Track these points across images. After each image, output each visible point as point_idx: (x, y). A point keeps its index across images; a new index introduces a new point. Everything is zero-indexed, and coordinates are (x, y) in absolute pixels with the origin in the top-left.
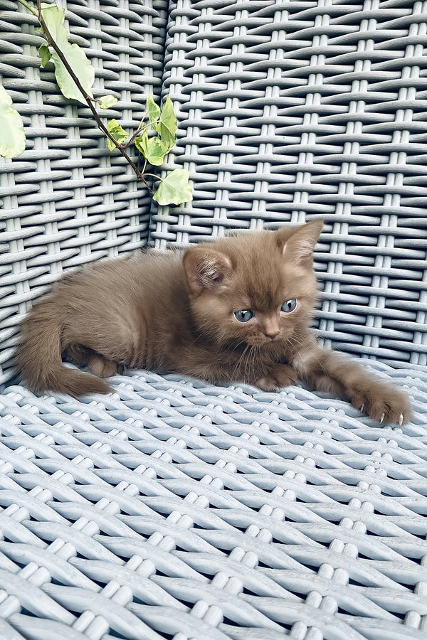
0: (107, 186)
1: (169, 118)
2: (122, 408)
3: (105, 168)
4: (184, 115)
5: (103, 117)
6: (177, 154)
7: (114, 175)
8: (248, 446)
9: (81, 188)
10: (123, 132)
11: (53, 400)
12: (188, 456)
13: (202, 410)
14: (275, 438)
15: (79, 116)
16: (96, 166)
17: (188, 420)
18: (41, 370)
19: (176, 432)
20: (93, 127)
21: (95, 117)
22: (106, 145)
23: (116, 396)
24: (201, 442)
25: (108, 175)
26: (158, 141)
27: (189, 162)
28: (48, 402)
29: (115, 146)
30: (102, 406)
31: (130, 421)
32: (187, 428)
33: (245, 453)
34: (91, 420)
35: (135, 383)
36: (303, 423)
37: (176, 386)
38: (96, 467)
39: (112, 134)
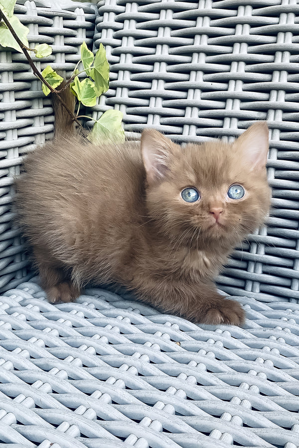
0: (39, 126)
1: (102, 65)
3: (37, 109)
4: (116, 58)
5: (37, 61)
6: (108, 96)
7: (46, 116)
8: (174, 401)
9: (13, 129)
10: (58, 77)
13: (129, 359)
15: (14, 61)
16: (28, 108)
17: (114, 371)
19: (101, 385)
20: (27, 71)
21: (29, 61)
22: (39, 88)
24: (126, 395)
25: (40, 116)
26: (90, 82)
27: (120, 104)
32: (112, 380)
33: (171, 409)
34: (15, 369)
35: (60, 328)
36: (231, 376)
37: (102, 332)
38: (19, 423)
39: (47, 79)
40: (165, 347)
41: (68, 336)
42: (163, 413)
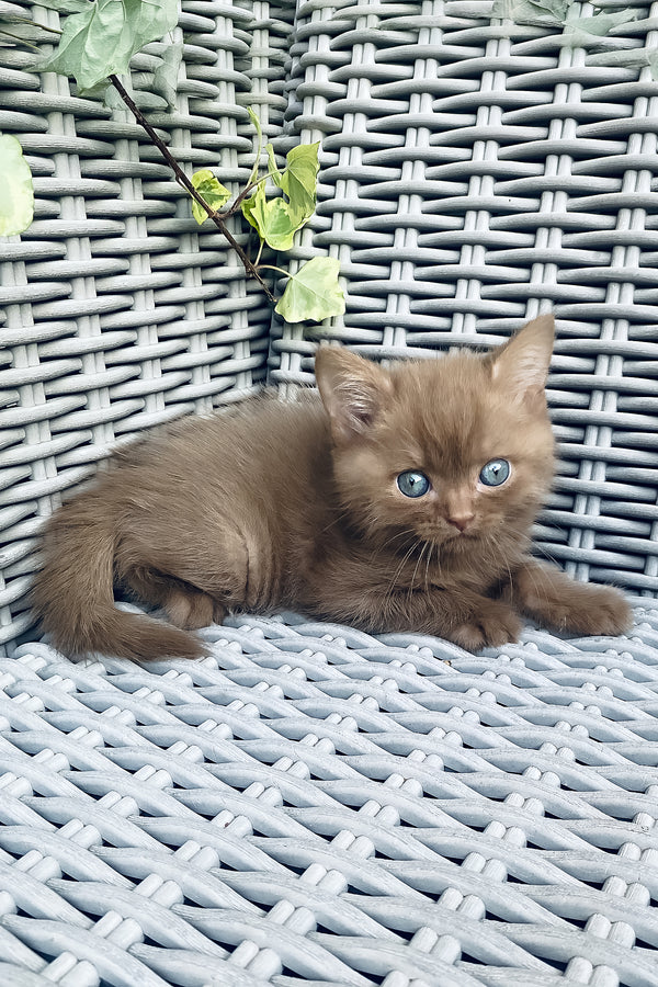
0: (193, 287)
2: (221, 683)
3: (189, 254)
4: (331, 157)
5: (186, 161)
6: (318, 230)
7: (205, 267)
8: (442, 750)
9: (145, 290)
10: (220, 189)
11: (101, 668)
12: (337, 766)
13: (362, 686)
14: (489, 736)
16: (173, 251)
17: (338, 704)
18: (80, 616)
19: (316, 726)
20: (167, 179)
21: (167, 160)
22: (190, 213)
23: (212, 662)
24: (360, 742)
25: (194, 267)
26: (284, 205)
27: (340, 243)
28: (92, 673)
29: (205, 214)
30: (188, 680)
31: (236, 705)
32: (335, 718)
33: (438, 763)
34: (168, 704)
35: (243, 639)
36: (539, 711)
37: (316, 645)
38: (176, 786)
39: (202, 192)
40: (424, 667)
41: (258, 652)
42: (423, 766)
